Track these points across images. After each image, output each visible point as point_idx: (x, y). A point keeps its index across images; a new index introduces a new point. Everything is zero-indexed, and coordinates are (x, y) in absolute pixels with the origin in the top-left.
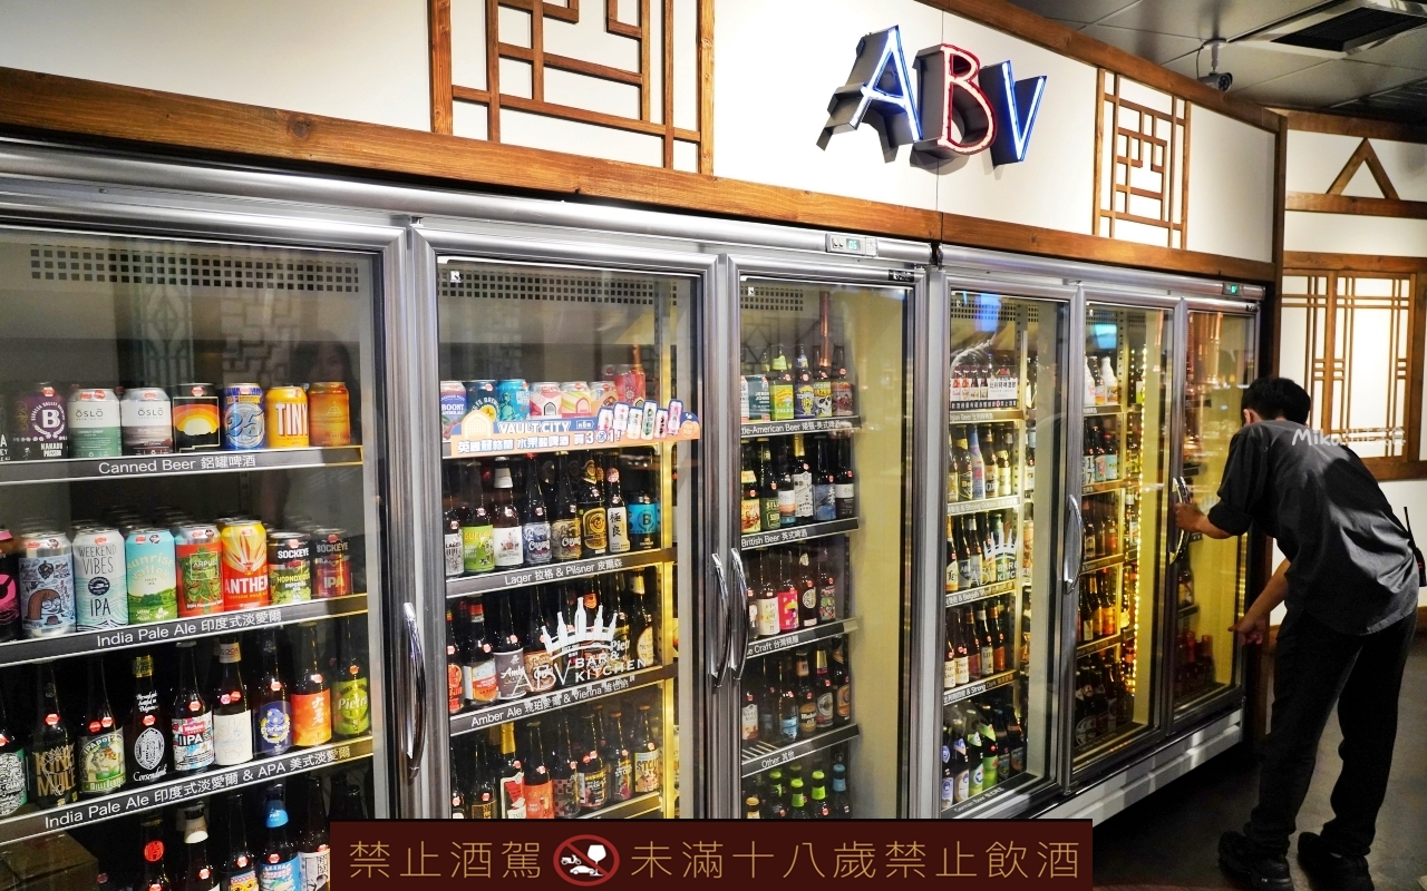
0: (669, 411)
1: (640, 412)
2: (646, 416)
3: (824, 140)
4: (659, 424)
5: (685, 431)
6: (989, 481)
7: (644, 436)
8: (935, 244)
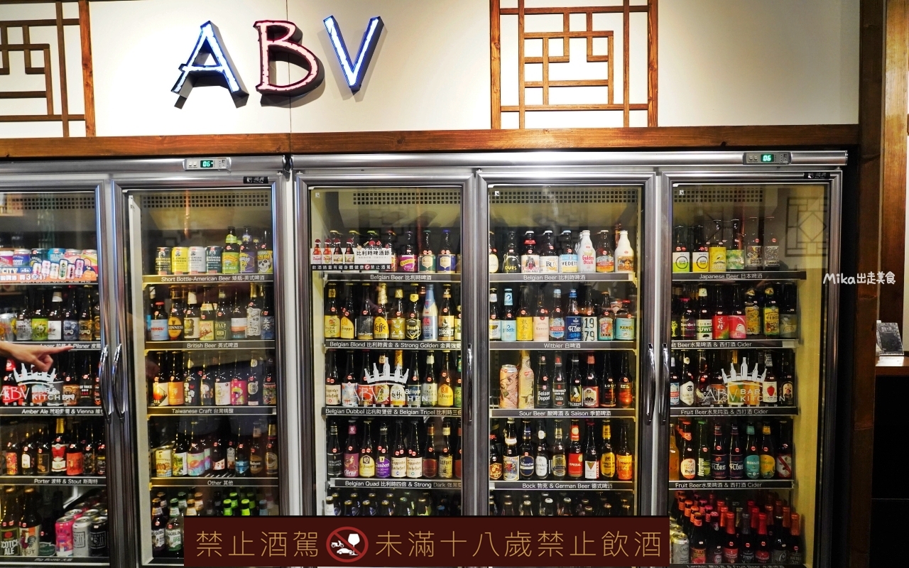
0: (75, 264)
1: (57, 265)
2: (61, 267)
3: (180, 103)
4: (69, 272)
5: (86, 276)
6: (440, 328)
7: (60, 278)
8: (288, 156)
